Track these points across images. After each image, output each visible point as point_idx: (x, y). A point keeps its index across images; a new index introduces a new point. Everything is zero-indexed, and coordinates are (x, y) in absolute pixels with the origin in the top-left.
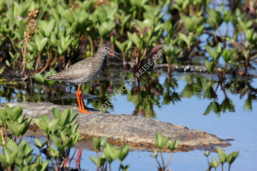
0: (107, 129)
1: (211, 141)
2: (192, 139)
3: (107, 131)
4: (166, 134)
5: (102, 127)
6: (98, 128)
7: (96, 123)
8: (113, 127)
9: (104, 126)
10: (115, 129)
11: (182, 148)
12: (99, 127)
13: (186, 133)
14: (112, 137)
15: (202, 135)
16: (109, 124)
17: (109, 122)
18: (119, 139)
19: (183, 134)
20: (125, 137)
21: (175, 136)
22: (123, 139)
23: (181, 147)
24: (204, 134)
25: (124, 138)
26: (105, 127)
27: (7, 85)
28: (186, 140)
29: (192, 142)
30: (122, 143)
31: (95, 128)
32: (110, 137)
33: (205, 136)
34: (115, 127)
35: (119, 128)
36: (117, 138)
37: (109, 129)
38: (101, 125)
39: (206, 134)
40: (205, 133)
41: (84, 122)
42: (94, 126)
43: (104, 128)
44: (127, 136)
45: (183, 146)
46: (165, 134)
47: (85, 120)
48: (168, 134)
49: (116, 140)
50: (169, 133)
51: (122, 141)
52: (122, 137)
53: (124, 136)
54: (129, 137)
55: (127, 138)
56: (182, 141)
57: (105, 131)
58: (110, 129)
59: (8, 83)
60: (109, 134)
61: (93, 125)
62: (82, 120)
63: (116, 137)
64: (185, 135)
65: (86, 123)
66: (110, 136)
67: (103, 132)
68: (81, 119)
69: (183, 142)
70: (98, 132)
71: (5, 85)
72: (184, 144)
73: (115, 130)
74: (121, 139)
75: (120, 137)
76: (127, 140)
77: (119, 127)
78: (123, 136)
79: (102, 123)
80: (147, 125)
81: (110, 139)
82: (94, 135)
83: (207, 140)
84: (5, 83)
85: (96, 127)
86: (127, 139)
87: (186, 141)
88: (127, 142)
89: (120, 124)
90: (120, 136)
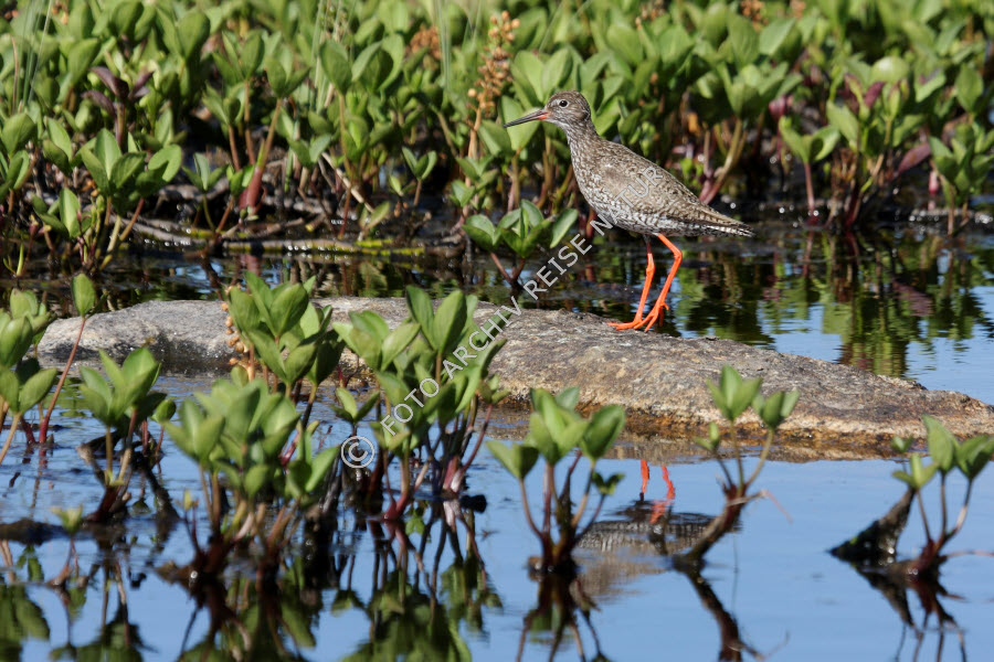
0: (638, 380)
1: (981, 424)
2: (915, 418)
3: (637, 388)
4: (834, 399)
5: (621, 373)
6: (610, 378)
7: (604, 360)
8: (656, 375)
9: (630, 370)
10: (661, 379)
11: (877, 444)
12: (614, 374)
13: (901, 398)
14: (650, 408)
15: (956, 405)
16: (647, 365)
17: (647, 359)
18: (672, 414)
19: (891, 402)
20: (694, 408)
21: (861, 407)
22: (686, 415)
23: (874, 441)
24: (963, 402)
25: (688, 411)
26: (632, 373)
27: (393, 257)
28: (894, 418)
29: (914, 427)
30: (682, 426)
31: (599, 376)
32: (643, 407)
33: (967, 408)
34: (663, 373)
35: (677, 378)
36: (664, 411)
37: (643, 381)
38: (619, 369)
39: (971, 404)
40: (969, 399)
41: (566, 360)
42: (596, 371)
43: (630, 377)
44: (702, 403)
45: (880, 438)
46: (831, 399)
47: (572, 353)
48: (838, 401)
49: (663, 416)
50: (844, 397)
51: (682, 419)
52: (681, 408)
53: (691, 404)
54: (708, 408)
55: (699, 409)
56: (879, 422)
57: (630, 386)
58: (649, 379)
59: (397, 251)
60: (643, 397)
61: (594, 366)
62: (560, 352)
63: (664, 407)
64: (896, 404)
65: (572, 361)
66: (643, 404)
67: (624, 392)
68: (557, 350)
69: (883, 424)
70: (607, 390)
71: (386, 256)
72: (886, 431)
73: (661, 385)
74: (679, 413)
75: (676, 407)
76: (699, 417)
77: (676, 374)
78: (688, 403)
79: (624, 359)
80: (776, 373)
81: (643, 412)
82: (596, 401)
83: (968, 423)
84: (385, 253)
85: (602, 375)
86: (698, 413)
87: (895, 423)
88: (699, 423)
89: (683, 366)
90: (676, 403)
